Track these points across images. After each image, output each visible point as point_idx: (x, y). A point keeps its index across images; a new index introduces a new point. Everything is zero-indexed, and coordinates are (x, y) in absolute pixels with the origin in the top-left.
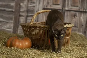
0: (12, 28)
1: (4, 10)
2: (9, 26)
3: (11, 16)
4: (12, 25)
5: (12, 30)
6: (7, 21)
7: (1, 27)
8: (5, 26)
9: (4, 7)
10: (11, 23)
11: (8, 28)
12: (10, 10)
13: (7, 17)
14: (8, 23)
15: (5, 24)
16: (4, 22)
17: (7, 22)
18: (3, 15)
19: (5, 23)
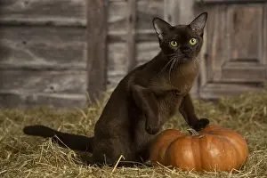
0: (85, 87)
1: (49, 24)
2: (74, 82)
3: (77, 43)
4: (83, 79)
5: (82, 97)
6: (63, 65)
7: (41, 91)
8: (56, 86)
9: (47, 13)
10: (80, 69)
11: (68, 91)
12: (72, 20)
13: (60, 50)
14: (69, 72)
15: (54, 76)
16: (50, 69)
17: (65, 69)
18: (44, 45)
19: (53, 73)
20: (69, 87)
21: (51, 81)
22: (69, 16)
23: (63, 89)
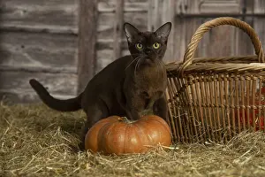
0: (75, 89)
1: (45, 32)
2: (65, 84)
4: (74, 82)
6: (57, 69)
8: (50, 87)
9: (42, 22)
10: (71, 73)
11: (60, 92)
12: (65, 28)
13: (54, 55)
14: (61, 75)
15: (48, 78)
16: (45, 71)
17: (58, 72)
18: (40, 50)
19: (48, 74)
20: (61, 88)
21: (46, 81)
23: (56, 90)
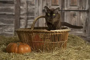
0: (14, 31)
1: (5, 14)
2: (11, 29)
3: (12, 19)
4: (13, 29)
5: (13, 33)
6: (8, 25)
7: (2, 31)
8: (6, 30)
9: (4, 11)
10: (13, 26)
13: (7, 21)
16: (4, 26)
17: (9, 26)
20: (10, 30)
21: (5, 29)
22: (10, 12)
23: (8, 31)
